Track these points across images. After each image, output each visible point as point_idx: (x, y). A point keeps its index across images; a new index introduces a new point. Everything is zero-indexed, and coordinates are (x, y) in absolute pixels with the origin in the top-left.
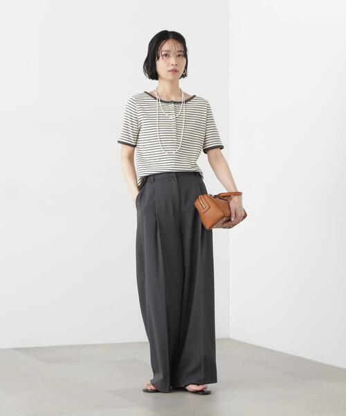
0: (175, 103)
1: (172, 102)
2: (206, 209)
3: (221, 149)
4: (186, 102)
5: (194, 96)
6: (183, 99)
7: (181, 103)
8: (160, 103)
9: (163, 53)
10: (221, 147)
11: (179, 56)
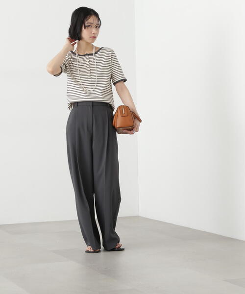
1: (87, 55)
3: (124, 82)
4: (96, 53)
5: (102, 48)
6: (94, 52)
7: (93, 54)
8: (79, 57)
10: (125, 80)
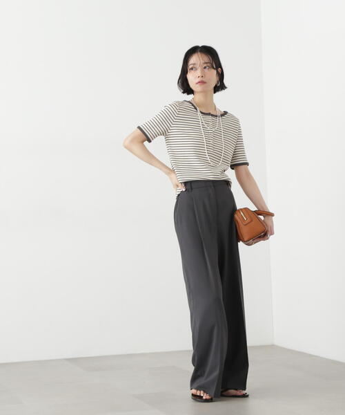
0: (212, 115)
1: (209, 114)
2: (247, 222)
6: (219, 114)
7: (217, 116)
9: (190, 67)
11: (205, 68)
